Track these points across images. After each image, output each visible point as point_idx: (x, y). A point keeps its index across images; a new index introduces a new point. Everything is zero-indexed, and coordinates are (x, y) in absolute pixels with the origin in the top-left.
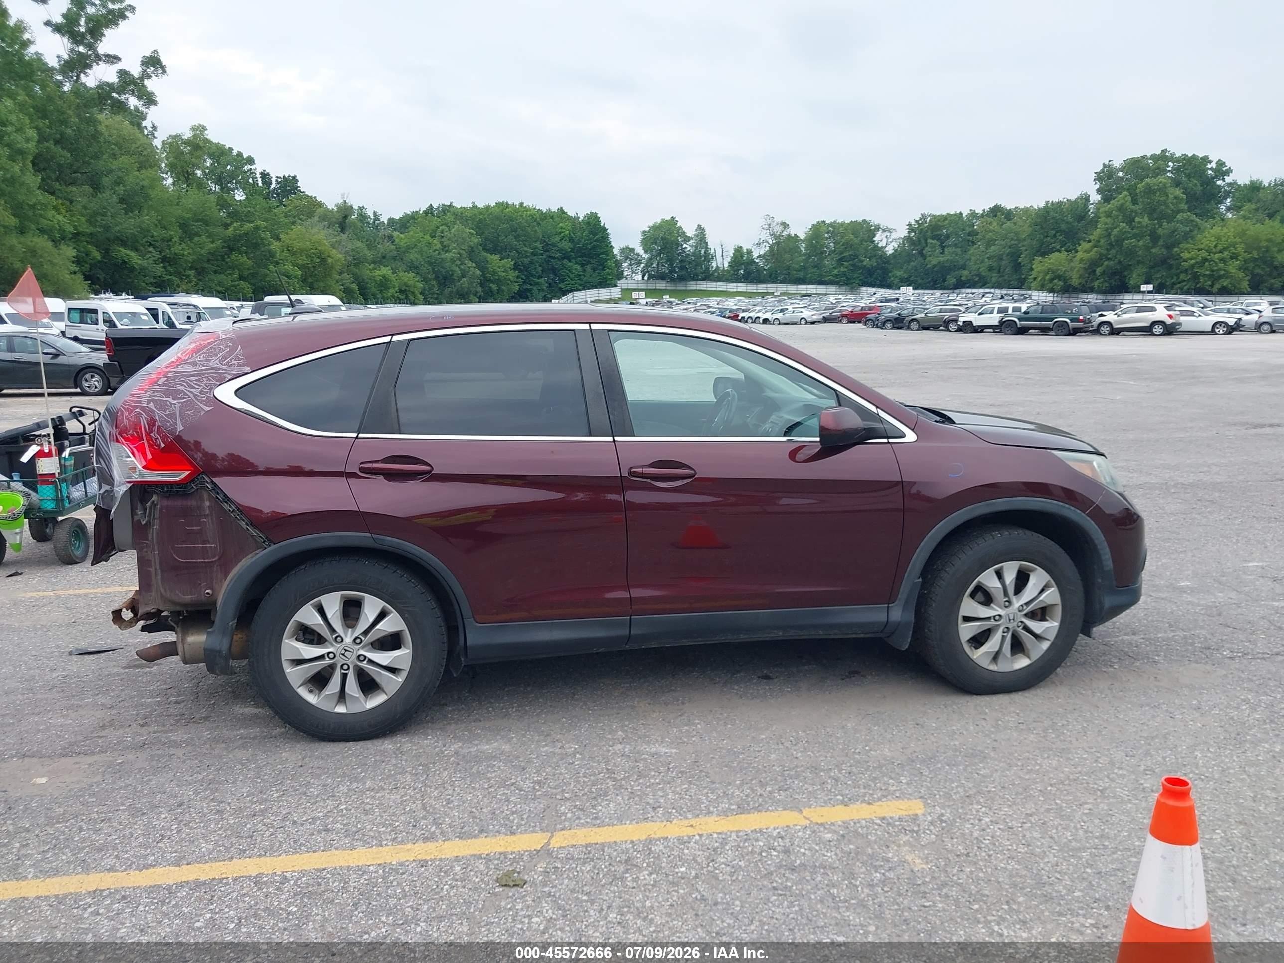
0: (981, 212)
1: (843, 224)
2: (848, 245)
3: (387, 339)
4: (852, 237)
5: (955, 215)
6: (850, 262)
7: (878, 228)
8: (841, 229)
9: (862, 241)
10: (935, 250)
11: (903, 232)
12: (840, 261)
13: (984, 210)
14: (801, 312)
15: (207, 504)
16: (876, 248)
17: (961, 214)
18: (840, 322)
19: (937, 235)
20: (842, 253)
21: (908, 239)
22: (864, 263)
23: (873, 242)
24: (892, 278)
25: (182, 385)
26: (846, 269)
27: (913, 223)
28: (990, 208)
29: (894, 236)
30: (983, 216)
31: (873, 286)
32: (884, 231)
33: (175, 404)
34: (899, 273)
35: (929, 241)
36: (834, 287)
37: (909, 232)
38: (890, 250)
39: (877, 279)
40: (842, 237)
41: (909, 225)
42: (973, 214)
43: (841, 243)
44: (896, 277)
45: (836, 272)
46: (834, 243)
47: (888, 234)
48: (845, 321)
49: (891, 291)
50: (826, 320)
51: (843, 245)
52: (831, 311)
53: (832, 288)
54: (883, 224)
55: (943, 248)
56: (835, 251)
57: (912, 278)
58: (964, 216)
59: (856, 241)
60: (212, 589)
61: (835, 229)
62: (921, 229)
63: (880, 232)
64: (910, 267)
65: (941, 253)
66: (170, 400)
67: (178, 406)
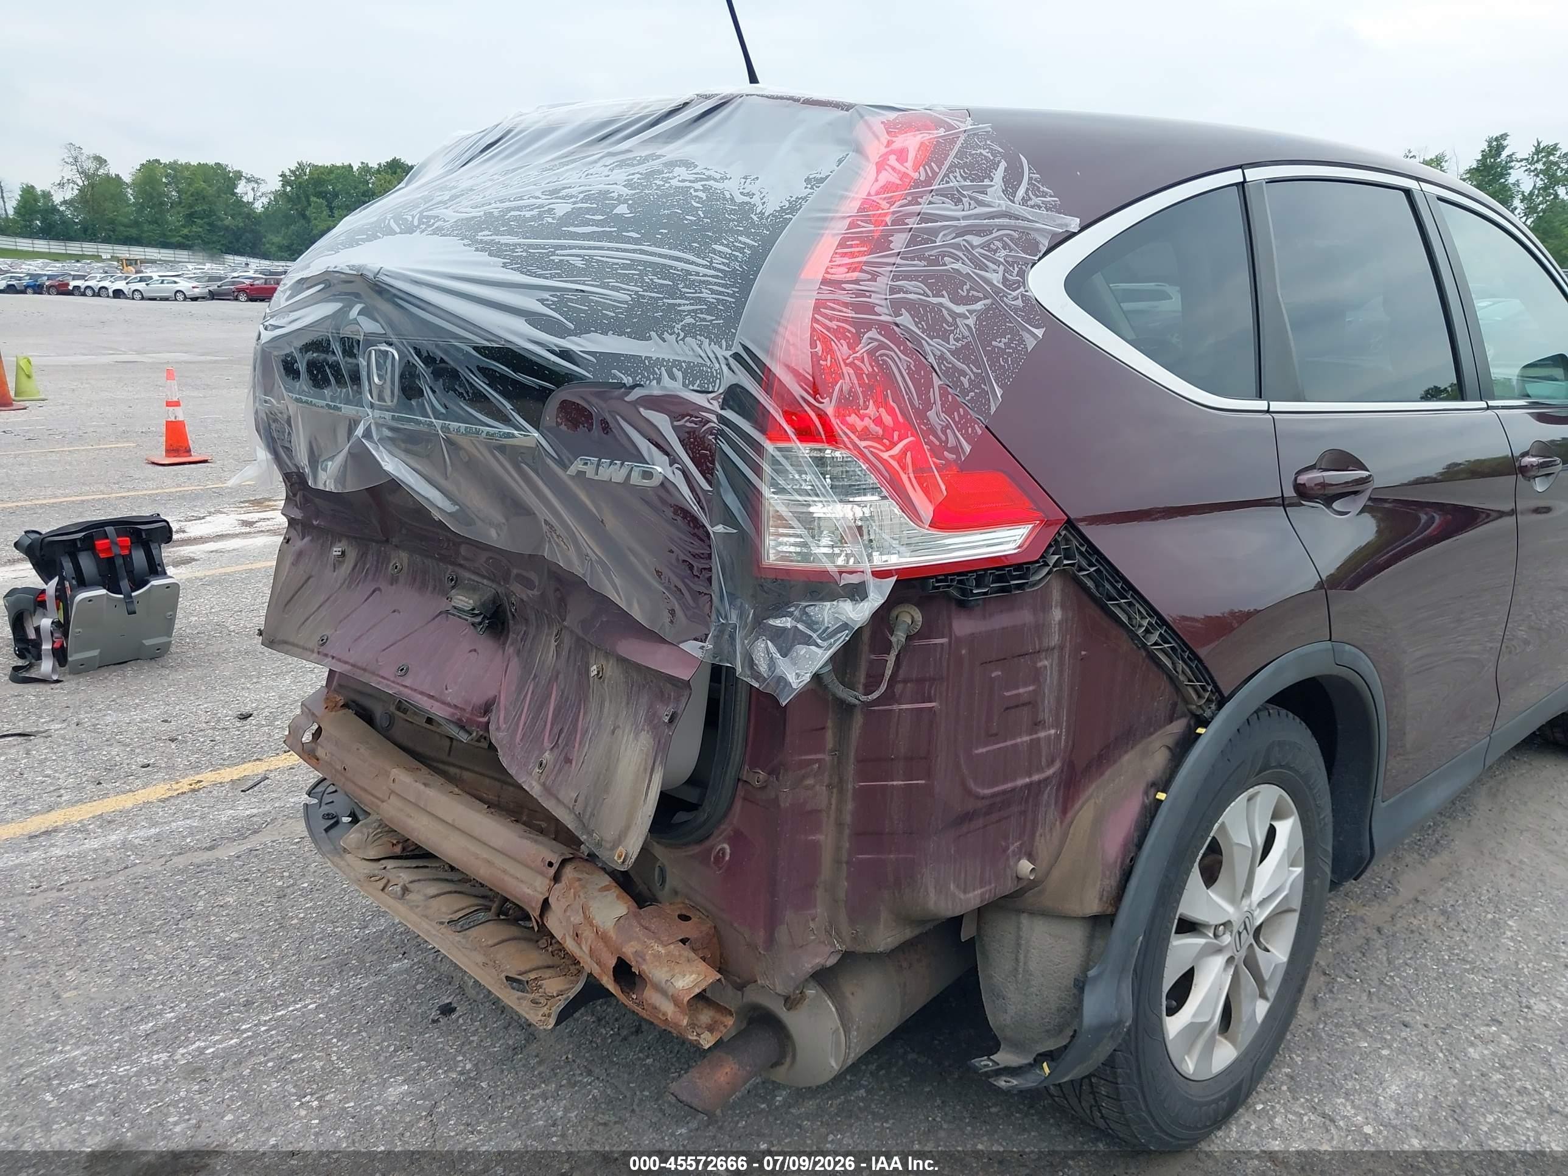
0: (376, 167)
1: (187, 166)
2: (199, 196)
3: (1235, 176)
4: (204, 185)
5: (343, 167)
6: (206, 220)
7: (239, 175)
8: (187, 174)
9: (219, 190)
10: (322, 212)
11: (276, 185)
12: (190, 218)
13: (379, 165)
14: (175, 282)
15: (1057, 614)
16: (239, 203)
17: (350, 166)
18: (236, 299)
19: (321, 193)
20: (191, 207)
21: (280, 195)
22: (226, 222)
23: (234, 194)
24: (268, 246)
25: (957, 259)
26: (201, 230)
27: (288, 173)
28: (387, 163)
29: (263, 188)
30: (378, 171)
31: (242, 254)
32: (249, 180)
33: (963, 316)
34: (277, 239)
35: (313, 199)
36: (185, 252)
37: (283, 185)
38: (259, 207)
39: (246, 244)
40: (190, 184)
41: (283, 175)
42: (365, 169)
43: (189, 193)
44: (273, 244)
45: (185, 231)
46: (178, 192)
47: (256, 186)
48: (243, 297)
49: (267, 262)
50: (213, 296)
51: (192, 195)
52: (219, 283)
53: (182, 255)
54: (247, 171)
55: (331, 209)
56: (180, 203)
57: (294, 247)
58: (355, 169)
59: (211, 191)
60: (1031, 858)
61: (177, 171)
62: (300, 183)
63: (243, 182)
64: (290, 232)
65: (329, 216)
66: (945, 301)
67: (971, 322)
